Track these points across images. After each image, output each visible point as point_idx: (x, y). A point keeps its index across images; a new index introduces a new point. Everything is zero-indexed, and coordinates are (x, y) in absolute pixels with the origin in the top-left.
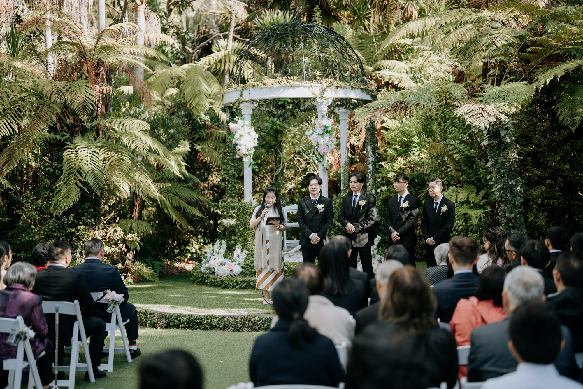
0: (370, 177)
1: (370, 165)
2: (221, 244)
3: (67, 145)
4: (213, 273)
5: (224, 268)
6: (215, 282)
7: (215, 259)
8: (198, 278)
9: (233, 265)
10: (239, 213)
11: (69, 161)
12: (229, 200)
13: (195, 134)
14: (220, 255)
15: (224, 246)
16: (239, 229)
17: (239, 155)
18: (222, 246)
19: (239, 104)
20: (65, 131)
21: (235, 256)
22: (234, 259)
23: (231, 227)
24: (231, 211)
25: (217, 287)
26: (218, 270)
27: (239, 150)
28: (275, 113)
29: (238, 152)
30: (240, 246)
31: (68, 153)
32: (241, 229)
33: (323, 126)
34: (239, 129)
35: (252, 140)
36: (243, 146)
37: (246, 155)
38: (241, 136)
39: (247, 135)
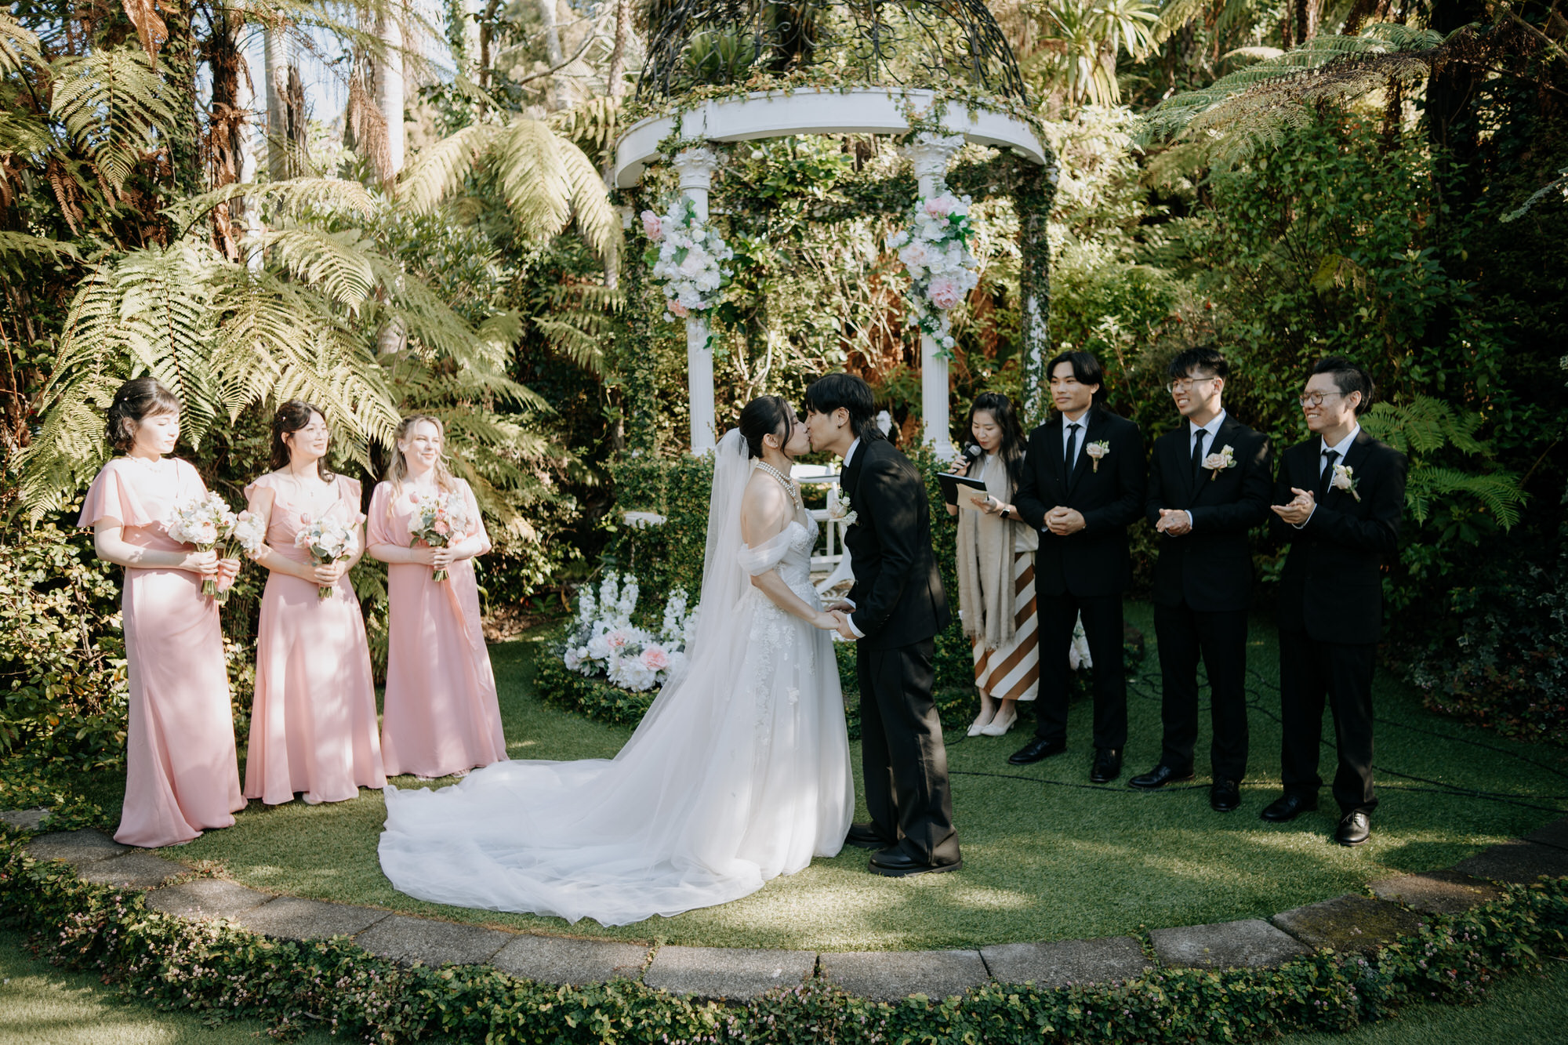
0: (1033, 385)
1: (1036, 350)
2: (621, 584)
4: (602, 674)
5: (640, 663)
6: (609, 708)
7: (606, 631)
8: (557, 687)
9: (665, 655)
10: (676, 493)
12: (635, 454)
13: (537, 296)
14: (620, 618)
15: (632, 590)
16: (678, 541)
17: (674, 312)
18: (625, 590)
19: (673, 155)
21: (669, 622)
22: (663, 632)
23: (652, 531)
24: (643, 485)
25: (616, 724)
26: (618, 670)
27: (676, 296)
28: (750, 222)
29: (669, 304)
30: (682, 591)
31: (90, 298)
32: (685, 541)
33: (943, 215)
34: (677, 229)
35: (715, 266)
36: (686, 284)
37: (698, 313)
38: (682, 252)
39: (699, 248)
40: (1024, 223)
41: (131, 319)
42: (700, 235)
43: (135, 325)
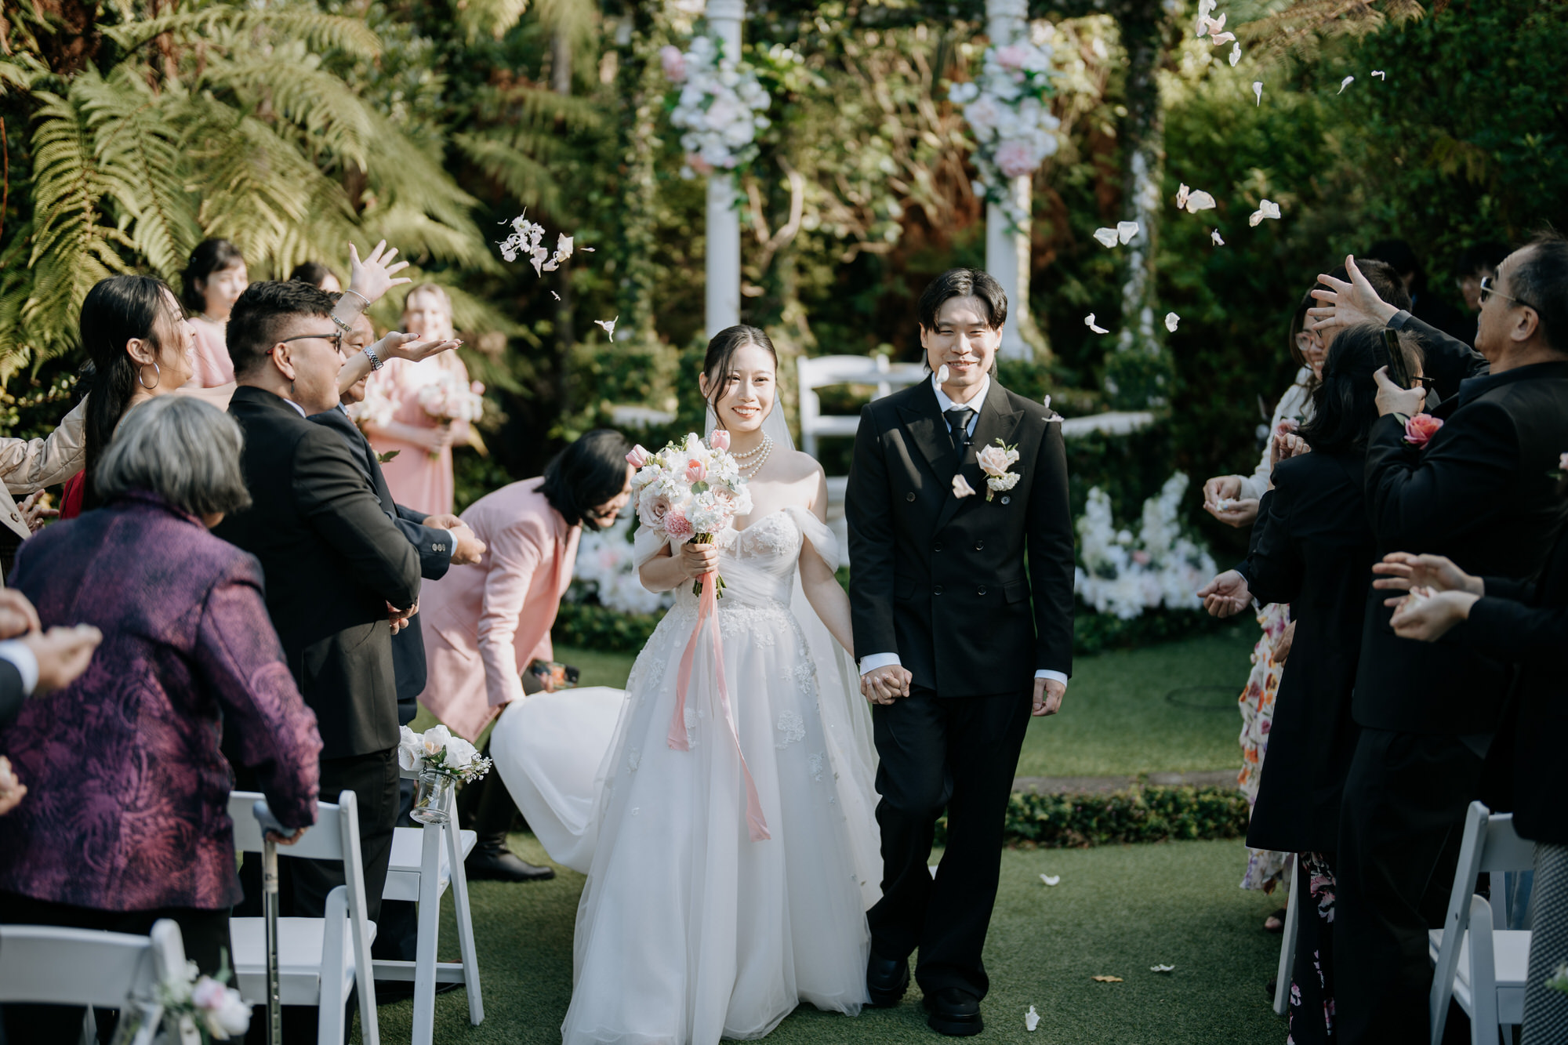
0: (1135, 264)
3: (44, 104)
4: (595, 598)
11: (59, 169)
17: (693, 168)
20: (30, 50)
27: (698, 149)
29: (689, 158)
31: (54, 136)
33: (1018, 69)
34: (703, 71)
35: (747, 114)
36: (712, 137)
37: (722, 170)
38: (709, 98)
39: (729, 95)
40: (1132, 57)
41: (109, 163)
42: (731, 78)
43: (113, 169)
